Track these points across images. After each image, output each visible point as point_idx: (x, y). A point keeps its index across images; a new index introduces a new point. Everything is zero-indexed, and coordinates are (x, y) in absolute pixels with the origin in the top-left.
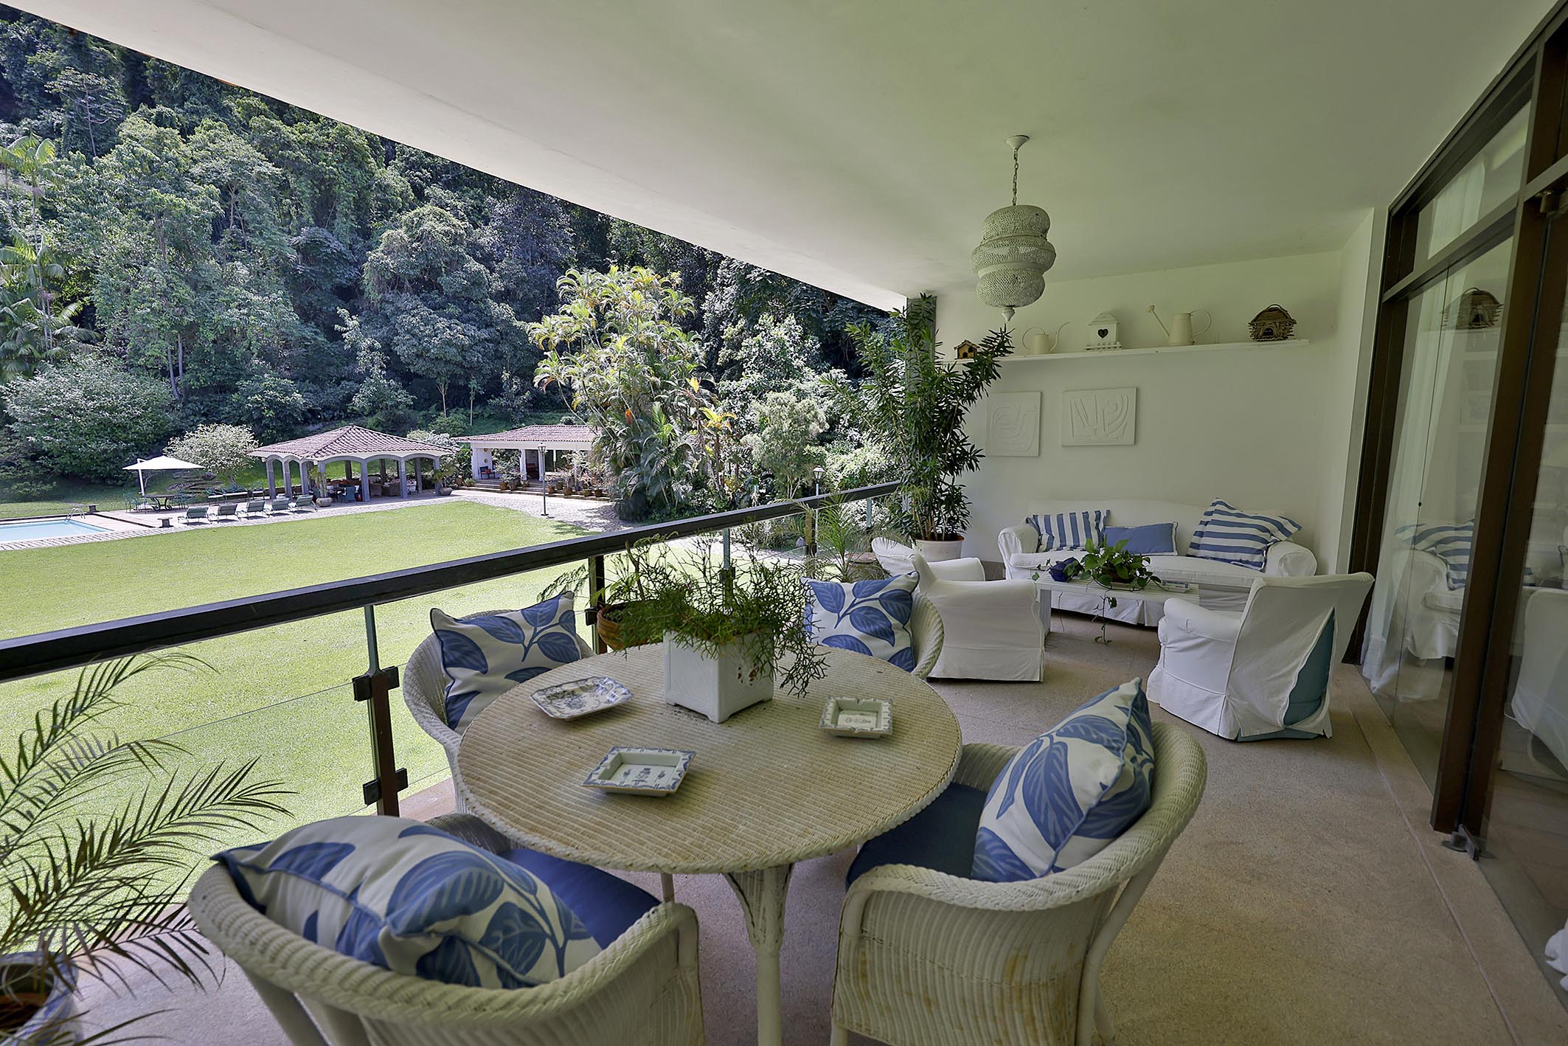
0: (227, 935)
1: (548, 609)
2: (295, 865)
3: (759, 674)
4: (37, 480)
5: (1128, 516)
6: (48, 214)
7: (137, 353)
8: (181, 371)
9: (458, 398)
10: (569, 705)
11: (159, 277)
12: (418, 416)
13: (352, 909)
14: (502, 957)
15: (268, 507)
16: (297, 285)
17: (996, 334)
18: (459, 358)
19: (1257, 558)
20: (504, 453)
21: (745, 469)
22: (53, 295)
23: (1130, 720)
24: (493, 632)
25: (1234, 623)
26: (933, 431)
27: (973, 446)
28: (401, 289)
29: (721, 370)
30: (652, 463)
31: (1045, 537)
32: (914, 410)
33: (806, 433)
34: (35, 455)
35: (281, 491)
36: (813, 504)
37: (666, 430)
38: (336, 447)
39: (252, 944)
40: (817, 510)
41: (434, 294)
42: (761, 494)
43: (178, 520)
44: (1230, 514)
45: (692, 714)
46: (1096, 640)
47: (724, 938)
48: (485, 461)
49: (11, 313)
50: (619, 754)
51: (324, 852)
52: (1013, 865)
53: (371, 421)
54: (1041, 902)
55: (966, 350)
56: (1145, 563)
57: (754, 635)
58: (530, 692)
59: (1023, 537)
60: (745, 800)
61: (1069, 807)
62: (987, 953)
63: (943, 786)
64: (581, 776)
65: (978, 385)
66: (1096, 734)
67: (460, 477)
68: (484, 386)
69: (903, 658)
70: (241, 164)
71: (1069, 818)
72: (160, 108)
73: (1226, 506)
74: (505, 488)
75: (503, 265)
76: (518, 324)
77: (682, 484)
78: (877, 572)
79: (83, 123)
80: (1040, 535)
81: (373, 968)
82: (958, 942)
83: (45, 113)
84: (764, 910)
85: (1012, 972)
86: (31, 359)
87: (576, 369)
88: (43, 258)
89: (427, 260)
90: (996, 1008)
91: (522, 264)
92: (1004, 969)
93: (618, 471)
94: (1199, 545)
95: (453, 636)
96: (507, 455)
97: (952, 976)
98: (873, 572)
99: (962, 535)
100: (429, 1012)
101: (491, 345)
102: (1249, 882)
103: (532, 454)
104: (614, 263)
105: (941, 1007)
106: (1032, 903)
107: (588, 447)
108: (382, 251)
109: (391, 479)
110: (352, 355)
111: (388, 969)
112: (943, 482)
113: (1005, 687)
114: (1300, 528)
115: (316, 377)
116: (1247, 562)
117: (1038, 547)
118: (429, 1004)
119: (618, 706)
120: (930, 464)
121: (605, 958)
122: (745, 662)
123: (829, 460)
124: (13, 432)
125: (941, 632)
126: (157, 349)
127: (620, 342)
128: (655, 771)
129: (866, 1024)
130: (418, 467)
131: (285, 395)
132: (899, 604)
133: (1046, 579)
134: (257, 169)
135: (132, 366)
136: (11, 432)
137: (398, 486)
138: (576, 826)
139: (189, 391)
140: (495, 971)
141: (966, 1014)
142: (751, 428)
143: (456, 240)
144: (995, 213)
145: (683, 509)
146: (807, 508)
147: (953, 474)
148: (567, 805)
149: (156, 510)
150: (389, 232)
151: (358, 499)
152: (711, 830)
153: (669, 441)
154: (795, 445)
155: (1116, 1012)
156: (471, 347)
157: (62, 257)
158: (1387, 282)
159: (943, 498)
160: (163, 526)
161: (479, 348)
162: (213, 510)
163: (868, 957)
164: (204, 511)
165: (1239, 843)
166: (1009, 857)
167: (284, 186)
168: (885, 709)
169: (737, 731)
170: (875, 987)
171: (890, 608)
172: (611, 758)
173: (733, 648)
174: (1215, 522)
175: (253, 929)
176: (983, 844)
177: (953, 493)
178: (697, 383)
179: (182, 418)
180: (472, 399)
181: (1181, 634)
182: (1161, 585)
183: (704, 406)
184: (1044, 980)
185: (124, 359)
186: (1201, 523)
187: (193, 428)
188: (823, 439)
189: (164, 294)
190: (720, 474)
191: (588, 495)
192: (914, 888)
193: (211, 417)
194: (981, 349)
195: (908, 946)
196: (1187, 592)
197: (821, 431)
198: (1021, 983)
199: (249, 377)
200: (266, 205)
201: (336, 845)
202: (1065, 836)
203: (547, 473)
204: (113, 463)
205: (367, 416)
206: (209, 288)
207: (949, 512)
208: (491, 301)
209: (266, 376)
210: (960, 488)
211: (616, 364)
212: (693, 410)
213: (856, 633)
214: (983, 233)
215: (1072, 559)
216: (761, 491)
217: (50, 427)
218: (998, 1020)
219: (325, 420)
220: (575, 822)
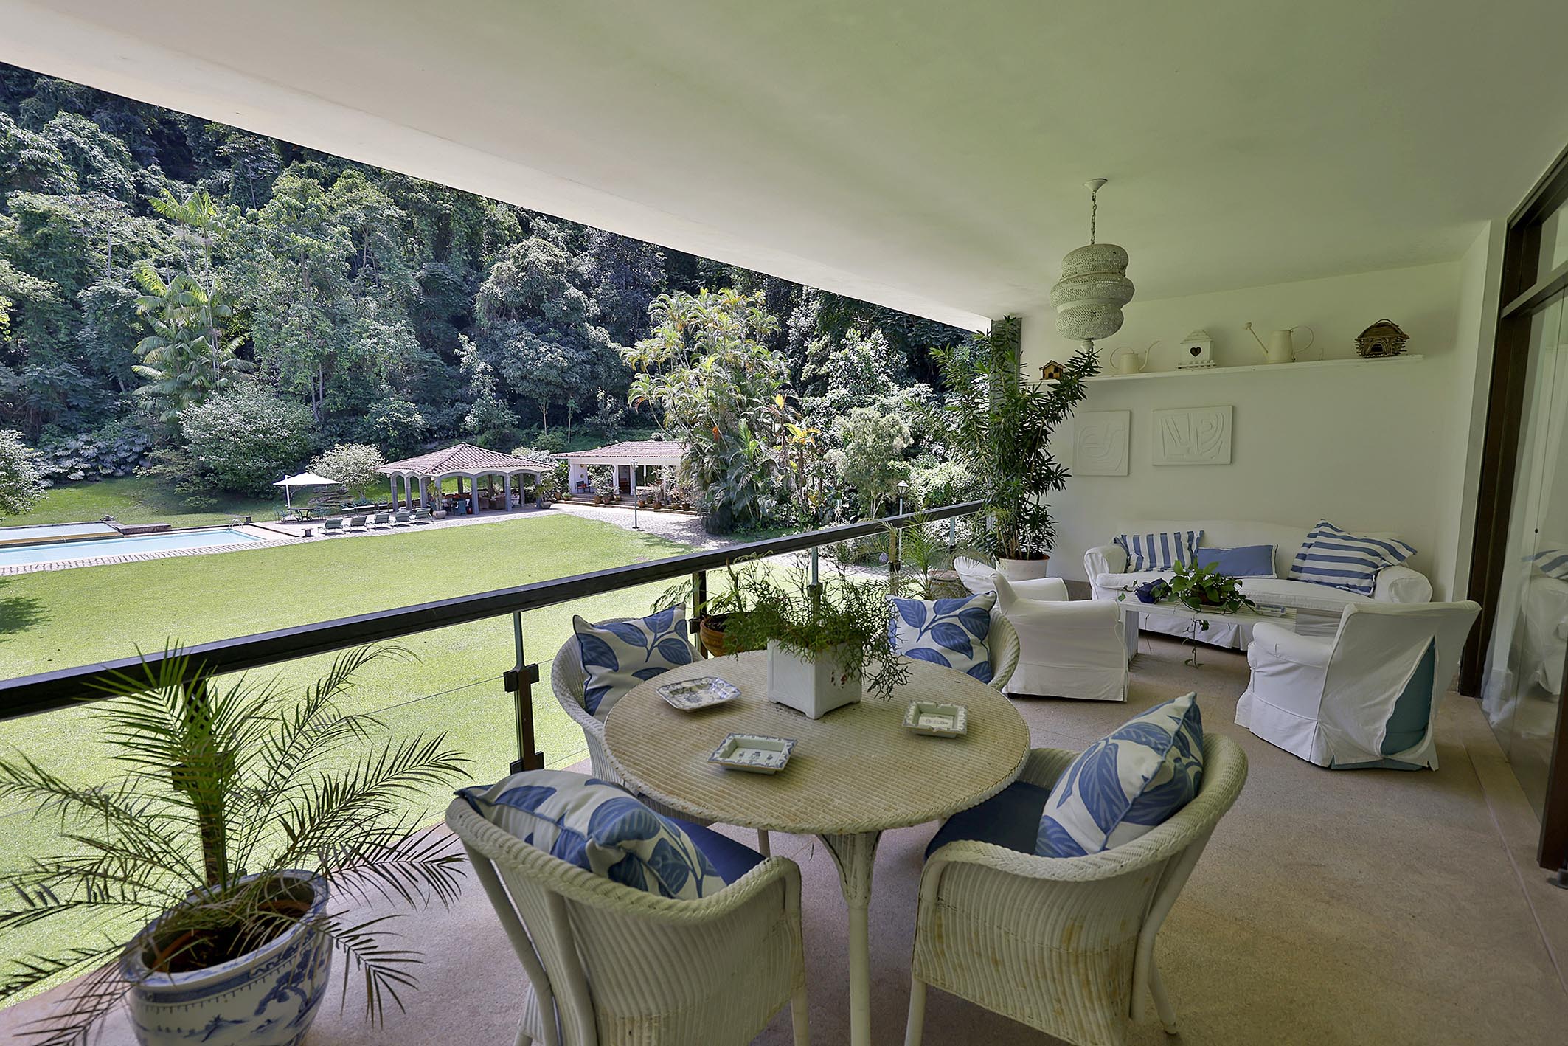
0: (482, 840)
1: (665, 618)
2: (513, 801)
3: (849, 679)
4: (205, 494)
5: (1223, 537)
6: (218, 261)
7: (287, 381)
8: (321, 397)
9: (557, 417)
10: (688, 699)
11: (305, 313)
12: (522, 434)
13: (560, 830)
14: (662, 877)
15: (392, 519)
16: (418, 313)
17: (1082, 354)
18: (559, 380)
19: (1366, 583)
20: (598, 469)
21: (828, 484)
22: (220, 333)
23: (1180, 728)
24: (623, 636)
25: (1325, 648)
26: (1017, 451)
27: (1059, 466)
28: (508, 316)
29: (804, 385)
30: (738, 479)
31: (1134, 558)
32: (998, 431)
33: (890, 448)
34: (204, 472)
35: (402, 504)
36: (897, 524)
37: (752, 445)
38: (451, 464)
39: (501, 847)
40: (900, 529)
41: (537, 320)
42: (845, 508)
43: (317, 529)
44: (1335, 537)
45: (792, 711)
46: (1187, 662)
47: (816, 913)
48: (582, 476)
49: (189, 350)
50: (734, 739)
51: (533, 792)
52: (1069, 847)
53: (480, 439)
54: (1090, 874)
55: (1052, 370)
56: (1237, 587)
57: (845, 644)
58: (656, 687)
59: (1109, 557)
60: (840, 781)
61: (1118, 797)
62: (1047, 921)
63: (1011, 780)
64: (704, 757)
65: (1064, 406)
66: (1146, 738)
67: (558, 491)
68: (581, 406)
69: (981, 671)
70: (373, 209)
71: (1117, 806)
72: (309, 163)
73: (1332, 527)
74: (600, 502)
75: (599, 290)
76: (612, 345)
77: (767, 499)
78: (959, 590)
79: (246, 180)
80: (1129, 555)
81: (580, 870)
82: (1021, 910)
83: (217, 173)
84: (856, 870)
85: (1070, 940)
86: (203, 389)
87: (667, 389)
88: (212, 300)
89: (531, 288)
90: (1055, 971)
91: (617, 288)
92: (1062, 936)
93: (705, 486)
94: (1302, 568)
95: (591, 639)
96: (600, 470)
97: (1017, 940)
98: (955, 590)
99: (1048, 554)
100: (620, 903)
101: (587, 366)
102: (1328, 903)
103: (624, 469)
104: (702, 284)
105: (1007, 968)
106: (1083, 874)
107: (677, 463)
108: (493, 282)
109: (497, 494)
110: (466, 379)
111: (591, 871)
112: (1027, 502)
113: (1087, 706)
114: (1415, 552)
115: (434, 399)
116: (1354, 587)
117: (1127, 567)
118: (619, 898)
119: (729, 702)
120: (1014, 484)
121: (734, 889)
122: (838, 668)
123: (913, 474)
124: (187, 453)
125: (1016, 648)
126: (303, 378)
127: (708, 362)
128: (764, 754)
129: (942, 979)
130: (522, 482)
131: (407, 417)
132: (978, 622)
133: (1132, 600)
134: (386, 212)
135: (282, 393)
136: (186, 452)
137: (504, 500)
138: (704, 792)
139: (328, 414)
140: (657, 886)
141: (1029, 974)
142: (834, 443)
143: (557, 269)
144: (1074, 252)
145: (768, 524)
146: (891, 528)
147: (1038, 494)
148: (695, 776)
149: (299, 521)
150: (499, 264)
151: (469, 512)
152: (812, 802)
153: (755, 457)
154: (879, 460)
155: (1180, 1004)
156: (569, 368)
157: (228, 298)
158: (1506, 298)
159: (1027, 517)
160: (306, 536)
161: (576, 370)
162: (346, 521)
163: (944, 922)
164: (339, 522)
165: (1321, 866)
166: (1066, 840)
167: (408, 226)
168: (961, 714)
169: (830, 726)
170: (949, 947)
171: (969, 625)
172: (728, 742)
173: (828, 654)
174: (1319, 545)
175: (500, 837)
176: (1045, 830)
177: (1038, 512)
178: (782, 400)
179: (322, 439)
180: (570, 417)
181: (1272, 659)
182: (1254, 609)
183: (789, 422)
184: (1097, 949)
185: (276, 386)
186: (1305, 545)
187: (331, 447)
188: (907, 454)
189: (309, 329)
190: (804, 488)
191: (676, 509)
192: (982, 860)
193: (346, 438)
194: (1066, 370)
195: (978, 914)
196: (1282, 616)
197: (905, 446)
198: (1077, 950)
199: (378, 400)
200: (393, 244)
201: (542, 788)
202: (1114, 822)
203: (638, 488)
204: (266, 479)
205: (476, 435)
206: (344, 321)
207: (1034, 531)
208: (588, 325)
209: (392, 399)
210: (1045, 508)
211: (705, 383)
212: (778, 427)
213: (936, 647)
214: (1062, 272)
215: (1161, 581)
216: (844, 506)
217: (216, 448)
218: (1057, 981)
219: (441, 439)
220: (704, 789)
